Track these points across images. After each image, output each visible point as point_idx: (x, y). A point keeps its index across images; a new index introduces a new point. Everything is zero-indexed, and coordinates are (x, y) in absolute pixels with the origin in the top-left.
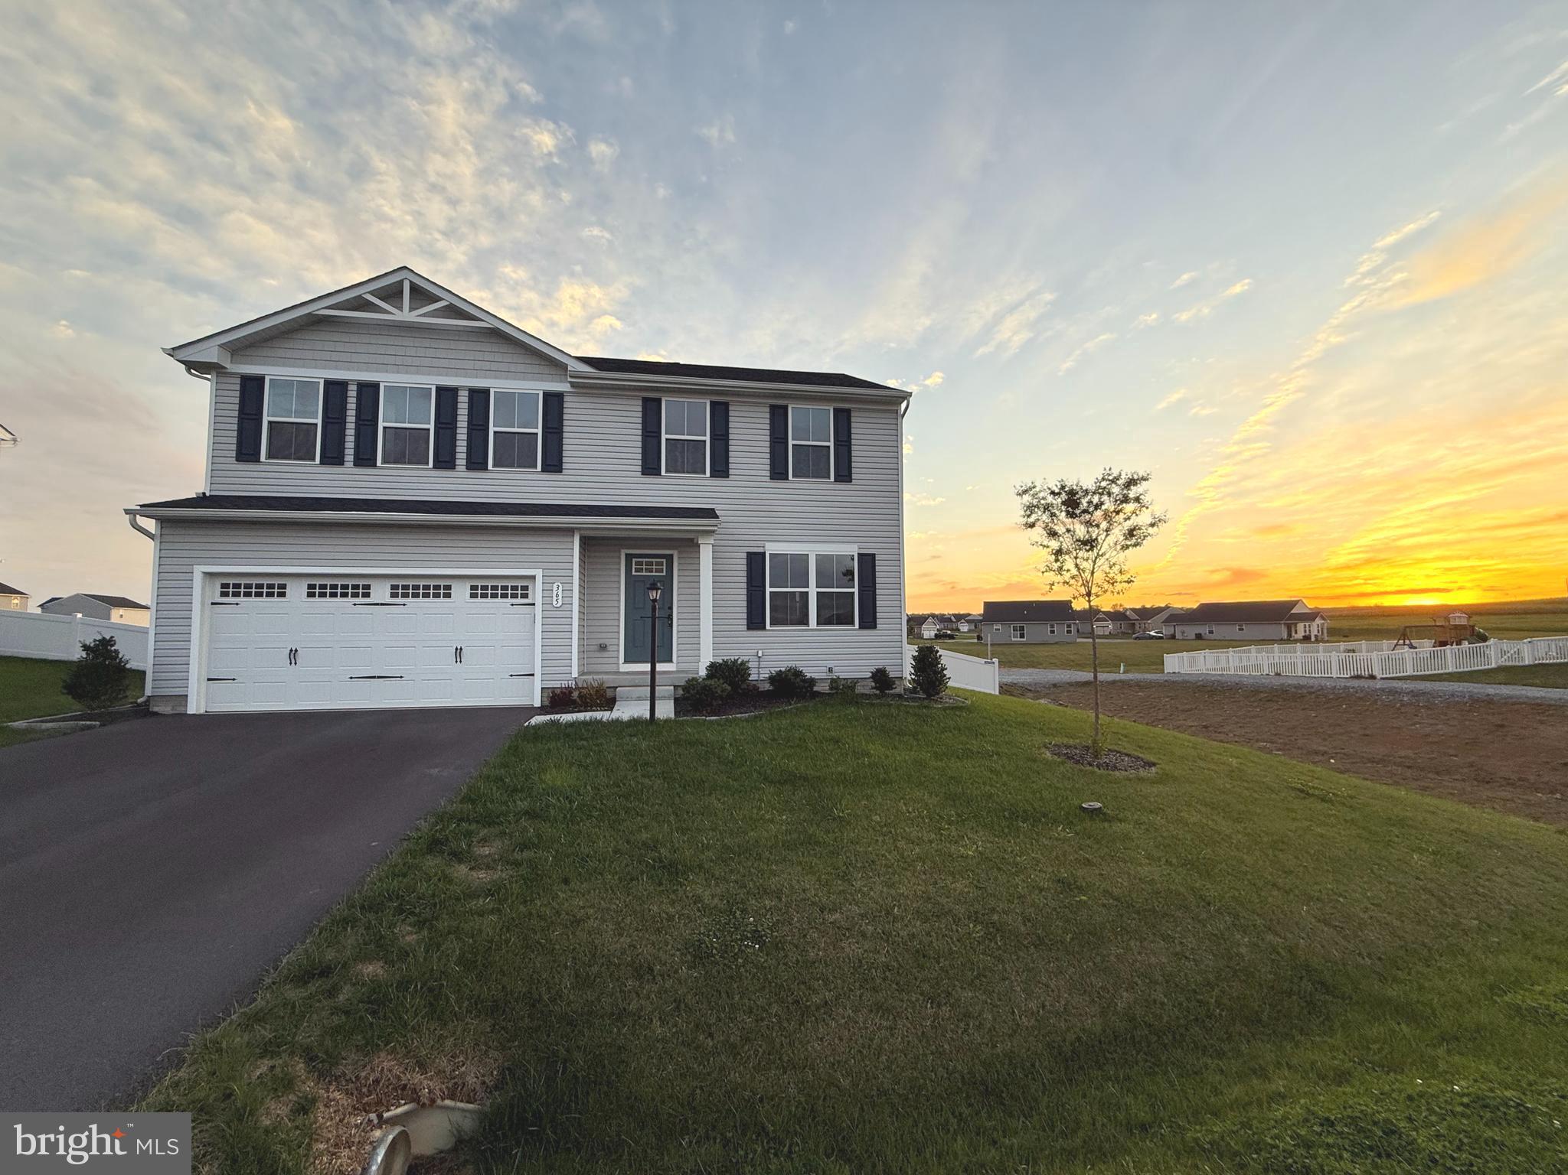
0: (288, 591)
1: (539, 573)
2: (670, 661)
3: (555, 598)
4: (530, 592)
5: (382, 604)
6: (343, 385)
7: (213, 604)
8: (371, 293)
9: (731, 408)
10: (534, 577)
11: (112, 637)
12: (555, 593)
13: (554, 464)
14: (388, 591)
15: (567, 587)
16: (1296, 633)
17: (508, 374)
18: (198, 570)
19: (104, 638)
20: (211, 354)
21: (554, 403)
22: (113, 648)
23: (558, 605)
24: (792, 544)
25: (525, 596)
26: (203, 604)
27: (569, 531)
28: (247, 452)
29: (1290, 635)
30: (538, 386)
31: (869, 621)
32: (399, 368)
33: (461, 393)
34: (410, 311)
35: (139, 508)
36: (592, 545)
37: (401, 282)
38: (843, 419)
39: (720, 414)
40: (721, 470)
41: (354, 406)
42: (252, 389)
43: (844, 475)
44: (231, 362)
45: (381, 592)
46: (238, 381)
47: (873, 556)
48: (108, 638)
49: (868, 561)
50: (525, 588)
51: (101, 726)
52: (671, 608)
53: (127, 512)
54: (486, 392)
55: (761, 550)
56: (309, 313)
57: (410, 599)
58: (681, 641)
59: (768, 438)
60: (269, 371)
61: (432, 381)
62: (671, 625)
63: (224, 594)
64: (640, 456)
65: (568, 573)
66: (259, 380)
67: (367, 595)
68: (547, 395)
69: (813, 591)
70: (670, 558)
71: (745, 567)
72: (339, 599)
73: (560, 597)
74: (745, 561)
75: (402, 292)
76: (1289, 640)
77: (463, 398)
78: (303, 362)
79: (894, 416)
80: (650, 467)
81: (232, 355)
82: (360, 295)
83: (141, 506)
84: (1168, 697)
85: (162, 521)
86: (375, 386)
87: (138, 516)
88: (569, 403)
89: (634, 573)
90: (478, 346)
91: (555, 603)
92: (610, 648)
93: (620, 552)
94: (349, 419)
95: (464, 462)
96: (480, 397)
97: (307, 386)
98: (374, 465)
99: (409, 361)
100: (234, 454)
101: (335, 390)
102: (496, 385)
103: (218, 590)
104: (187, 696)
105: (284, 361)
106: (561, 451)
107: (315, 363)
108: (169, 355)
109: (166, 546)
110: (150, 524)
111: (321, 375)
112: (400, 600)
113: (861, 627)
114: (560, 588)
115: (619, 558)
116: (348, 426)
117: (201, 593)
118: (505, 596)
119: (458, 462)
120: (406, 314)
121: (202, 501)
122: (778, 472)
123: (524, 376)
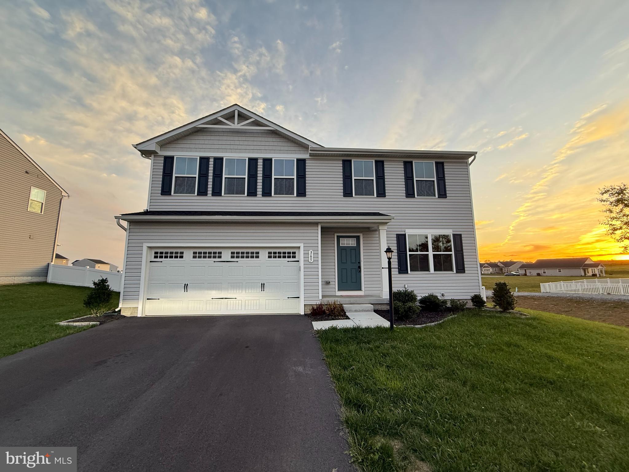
0: (184, 255)
1: (302, 245)
2: (360, 289)
3: (310, 258)
4: (297, 255)
5: (227, 262)
6: (207, 159)
7: (151, 262)
8: (221, 116)
9: (385, 163)
10: (299, 248)
11: (106, 278)
12: (310, 255)
13: (302, 193)
14: (230, 255)
15: (316, 252)
16: (588, 273)
17: (280, 151)
18: (145, 246)
19: (103, 279)
20: (152, 147)
21: (301, 163)
22: (106, 284)
23: (312, 262)
24: (414, 230)
25: (294, 257)
26: (146, 262)
27: (316, 224)
28: (166, 191)
29: (585, 274)
30: (295, 156)
31: (461, 269)
32: (232, 150)
33: (259, 161)
34: (238, 124)
35: (121, 215)
36: (326, 231)
37: (234, 111)
38: (440, 167)
39: (380, 166)
40: (382, 193)
41: (212, 169)
42: (169, 161)
43: (443, 194)
44: (160, 151)
45: (226, 255)
46: (163, 159)
47: (460, 235)
48: (105, 279)
49: (458, 238)
50: (294, 253)
51: (100, 324)
52: (359, 263)
53: (116, 217)
54: (270, 160)
55: (403, 233)
56: (195, 127)
57: (240, 259)
58: (367, 279)
59: (404, 177)
60: (176, 153)
61: (246, 156)
62: (360, 271)
63: (156, 257)
64: (342, 188)
65: (316, 245)
66: (172, 158)
67: (220, 257)
68: (298, 160)
69: (431, 253)
70: (358, 238)
71: (396, 242)
72: (207, 259)
73: (312, 257)
74: (395, 239)
75: (234, 116)
76: (585, 276)
77: (260, 163)
78: (190, 149)
79: (465, 164)
80: (347, 193)
81: (161, 147)
82: (217, 118)
83: (122, 215)
84: (552, 304)
85: (131, 222)
86: (222, 159)
87: (120, 220)
88: (308, 163)
89: (341, 245)
90: (266, 139)
91: (310, 260)
92: (331, 283)
93: (334, 235)
94: (210, 174)
95: (261, 193)
96: (268, 162)
97: (192, 160)
98: (221, 195)
99: (236, 147)
100: (160, 192)
101: (204, 161)
102: (274, 156)
103: (153, 255)
104: (138, 307)
105: (182, 149)
106: (305, 186)
107: (196, 150)
108: (135, 147)
109: (131, 234)
110: (125, 224)
111: (198, 155)
112: (235, 259)
113: (457, 272)
114: (312, 253)
115: (334, 238)
116: (209, 177)
117: (146, 256)
118: (284, 257)
119: (258, 193)
120: (236, 125)
121: (146, 213)
122: (410, 194)
123: (287, 152)
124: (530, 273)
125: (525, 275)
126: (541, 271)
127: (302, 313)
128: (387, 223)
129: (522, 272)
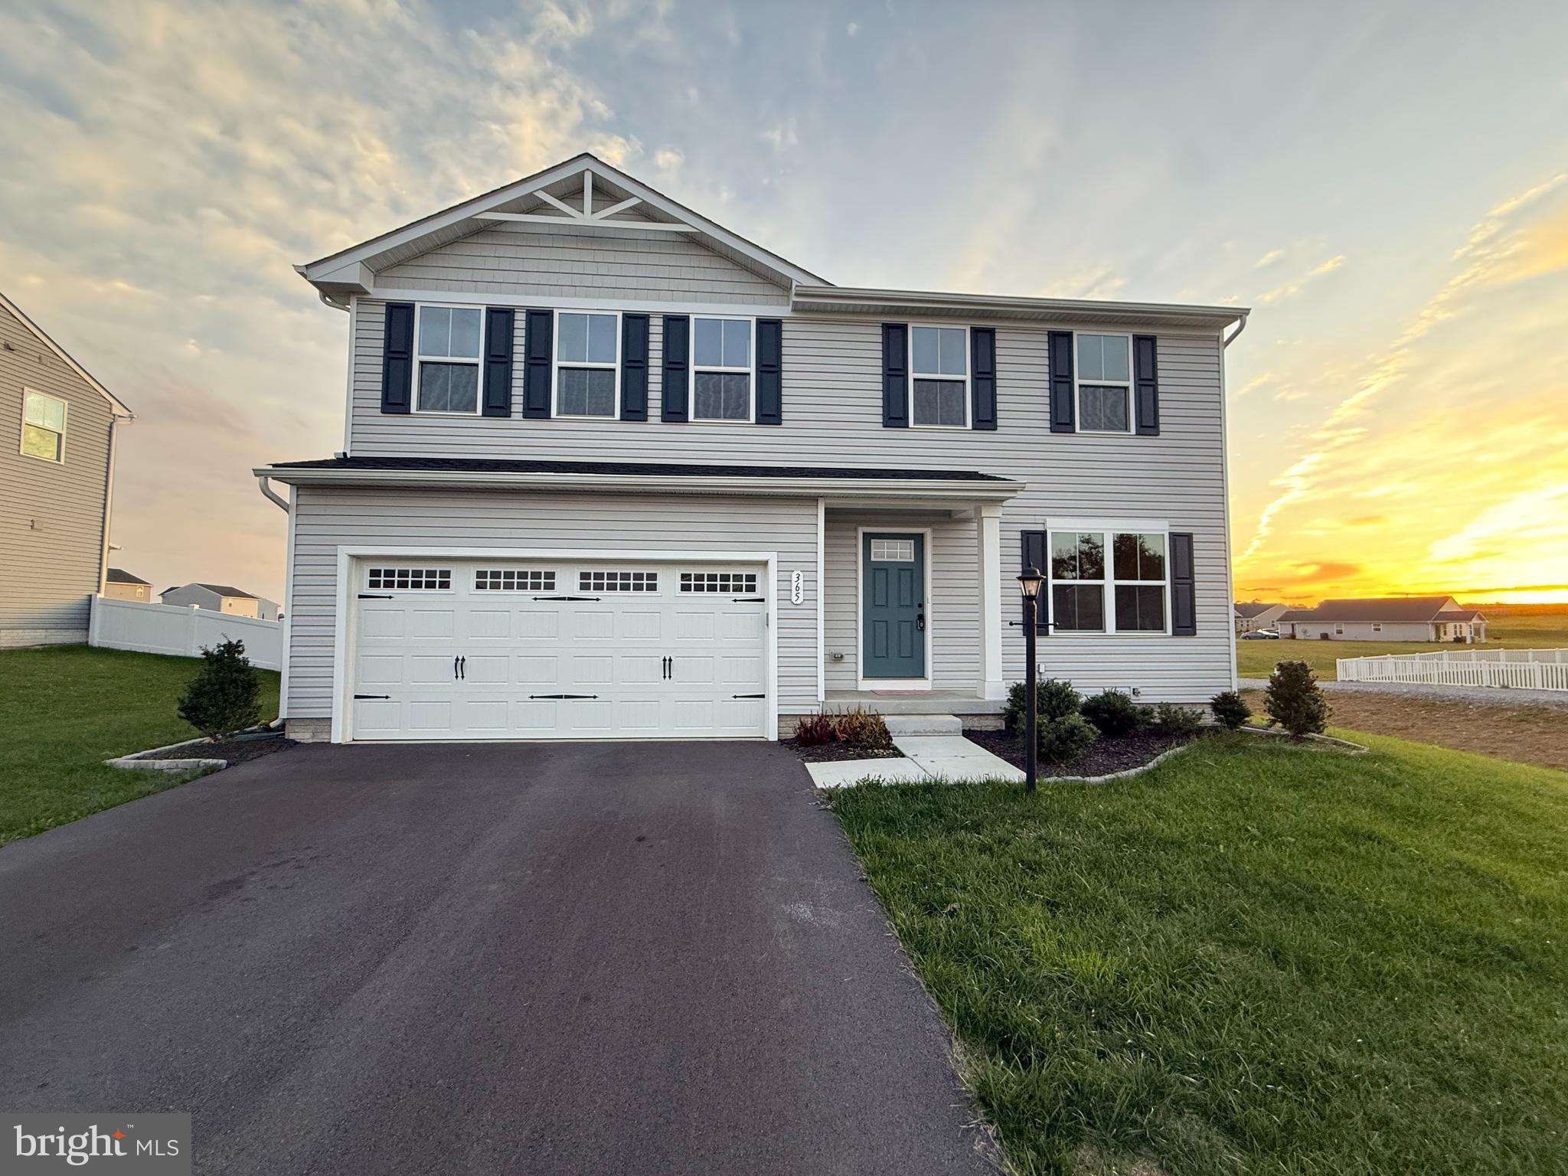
0: (452, 580)
1: (772, 558)
2: (922, 675)
3: (794, 592)
4: (758, 583)
5: (570, 599)
6: (508, 313)
7: (360, 597)
8: (544, 189)
9: (997, 336)
10: (765, 563)
11: (239, 641)
12: (794, 585)
13: (770, 414)
14: (578, 581)
15: (811, 576)
16: (1445, 634)
17: (712, 296)
18: (344, 552)
19: (230, 642)
20: (351, 274)
21: (770, 331)
22: (241, 657)
23: (799, 602)
24: (1066, 520)
25: (751, 589)
26: (349, 597)
27: (812, 500)
28: (394, 401)
29: (1438, 637)
30: (751, 310)
31: (1186, 626)
32: (575, 289)
33: (652, 321)
34: (593, 212)
35: (271, 467)
36: (839, 519)
37: (581, 176)
38: (1145, 346)
39: (984, 341)
40: (986, 420)
41: (522, 341)
42: (399, 316)
43: (1149, 426)
44: (375, 286)
45: (567, 582)
46: (383, 310)
47: (1189, 536)
48: (235, 642)
49: (1182, 543)
50: (751, 578)
51: (229, 765)
52: (921, 606)
53: (257, 473)
54: (684, 320)
55: (1040, 528)
56: (470, 218)
57: (605, 592)
58: (938, 650)
59: (1047, 377)
60: (417, 295)
61: (617, 306)
62: (923, 629)
63: (374, 584)
64: (880, 402)
65: (810, 557)
66: (408, 308)
67: (550, 586)
68: (762, 323)
69: (1110, 583)
70: (919, 540)
71: (1019, 552)
72: (515, 591)
73: (801, 591)
74: (1019, 543)
75: (581, 191)
76: (1438, 643)
77: (656, 329)
78: (460, 284)
79: (1214, 344)
80: (894, 417)
81: (375, 276)
82: (531, 193)
83: (274, 466)
84: (1367, 711)
85: (302, 487)
86: (547, 314)
87: (270, 479)
88: (788, 332)
89: (873, 559)
90: (673, 260)
91: (794, 598)
92: (846, 659)
93: (856, 530)
94: (516, 357)
95: (659, 412)
96: (676, 325)
97: (465, 316)
98: (548, 417)
99: (588, 280)
100: (379, 404)
101: (500, 318)
102: (696, 310)
103: (367, 578)
104: (331, 718)
105: (439, 283)
106: (779, 395)
107: (475, 285)
108: (302, 274)
109: (303, 520)
110: (284, 491)
111: (482, 300)
112: (592, 593)
113: (1175, 634)
114: (801, 578)
115: (856, 538)
116: (516, 366)
117: (348, 580)
118: (724, 588)
119: (650, 412)
120: (587, 216)
121: (343, 462)
122: (1061, 423)
123: (731, 297)
124: (1305, 632)
125: (1293, 637)
126: (1331, 629)
127: (773, 737)
128: (1002, 500)
129: (1284, 629)
